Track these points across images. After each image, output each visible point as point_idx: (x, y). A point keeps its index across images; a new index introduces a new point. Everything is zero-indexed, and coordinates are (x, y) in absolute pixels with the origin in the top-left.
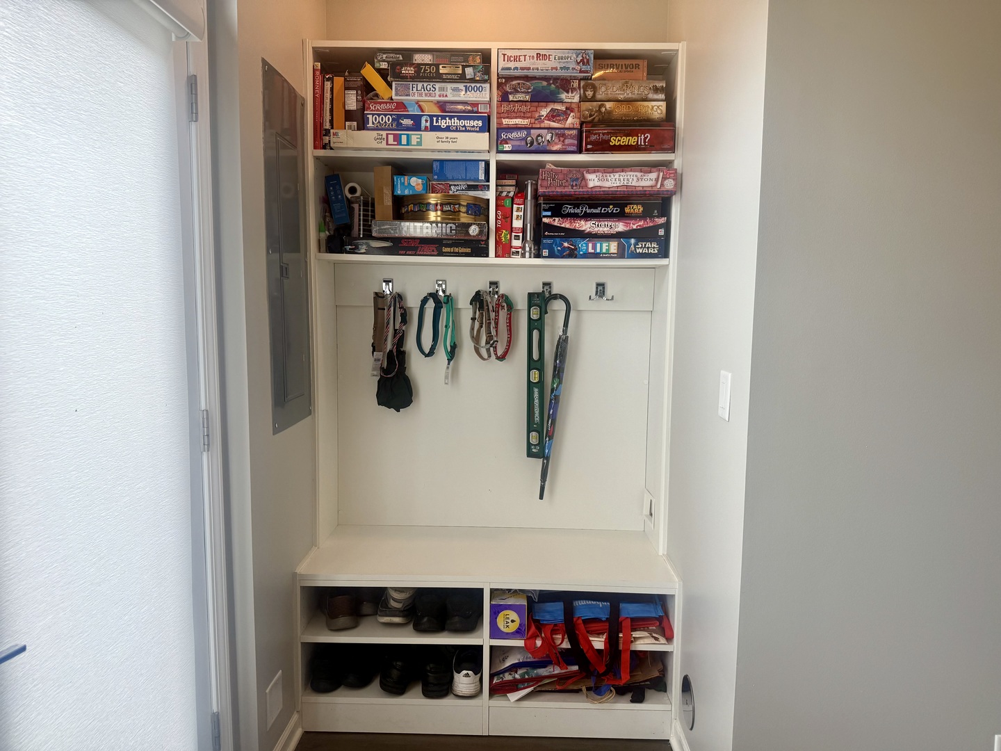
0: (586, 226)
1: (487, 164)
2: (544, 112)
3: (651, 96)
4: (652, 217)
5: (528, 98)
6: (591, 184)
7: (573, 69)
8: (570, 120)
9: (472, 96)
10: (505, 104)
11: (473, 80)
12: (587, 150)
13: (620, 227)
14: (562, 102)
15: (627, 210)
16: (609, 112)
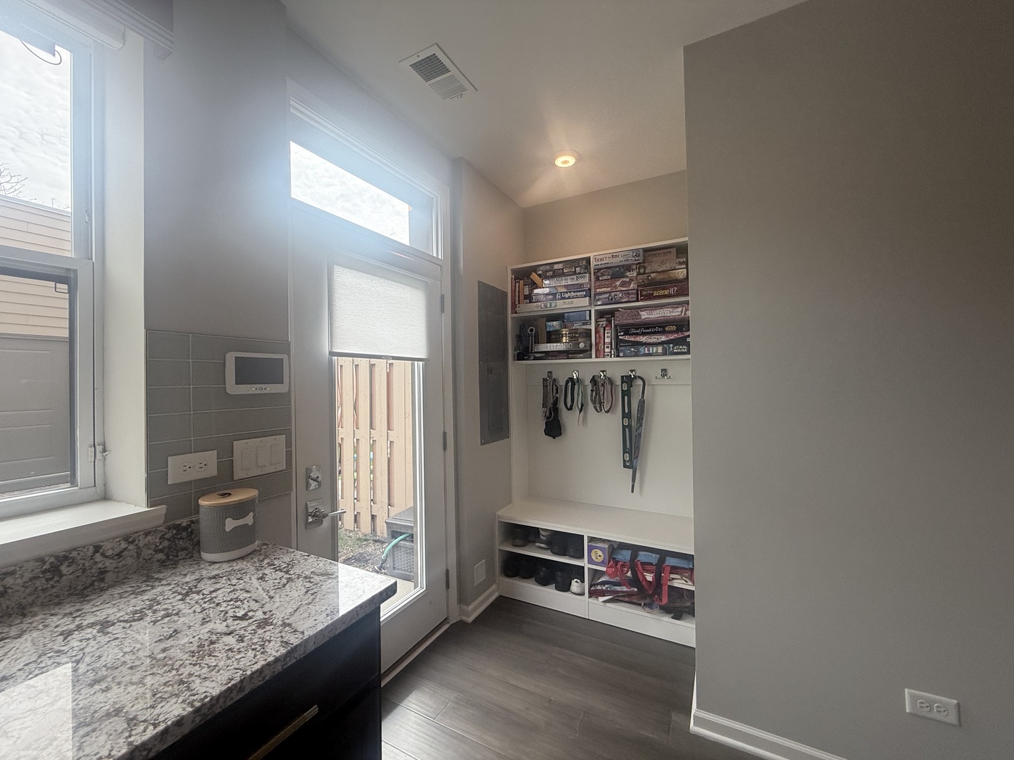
0: (643, 339)
1: (590, 311)
2: (618, 283)
3: (677, 267)
4: (682, 331)
5: (609, 277)
6: (643, 317)
7: (631, 260)
8: (632, 285)
9: (581, 281)
10: (598, 282)
11: (580, 273)
12: (641, 299)
13: (663, 338)
14: (627, 277)
15: (667, 329)
16: (654, 279)
